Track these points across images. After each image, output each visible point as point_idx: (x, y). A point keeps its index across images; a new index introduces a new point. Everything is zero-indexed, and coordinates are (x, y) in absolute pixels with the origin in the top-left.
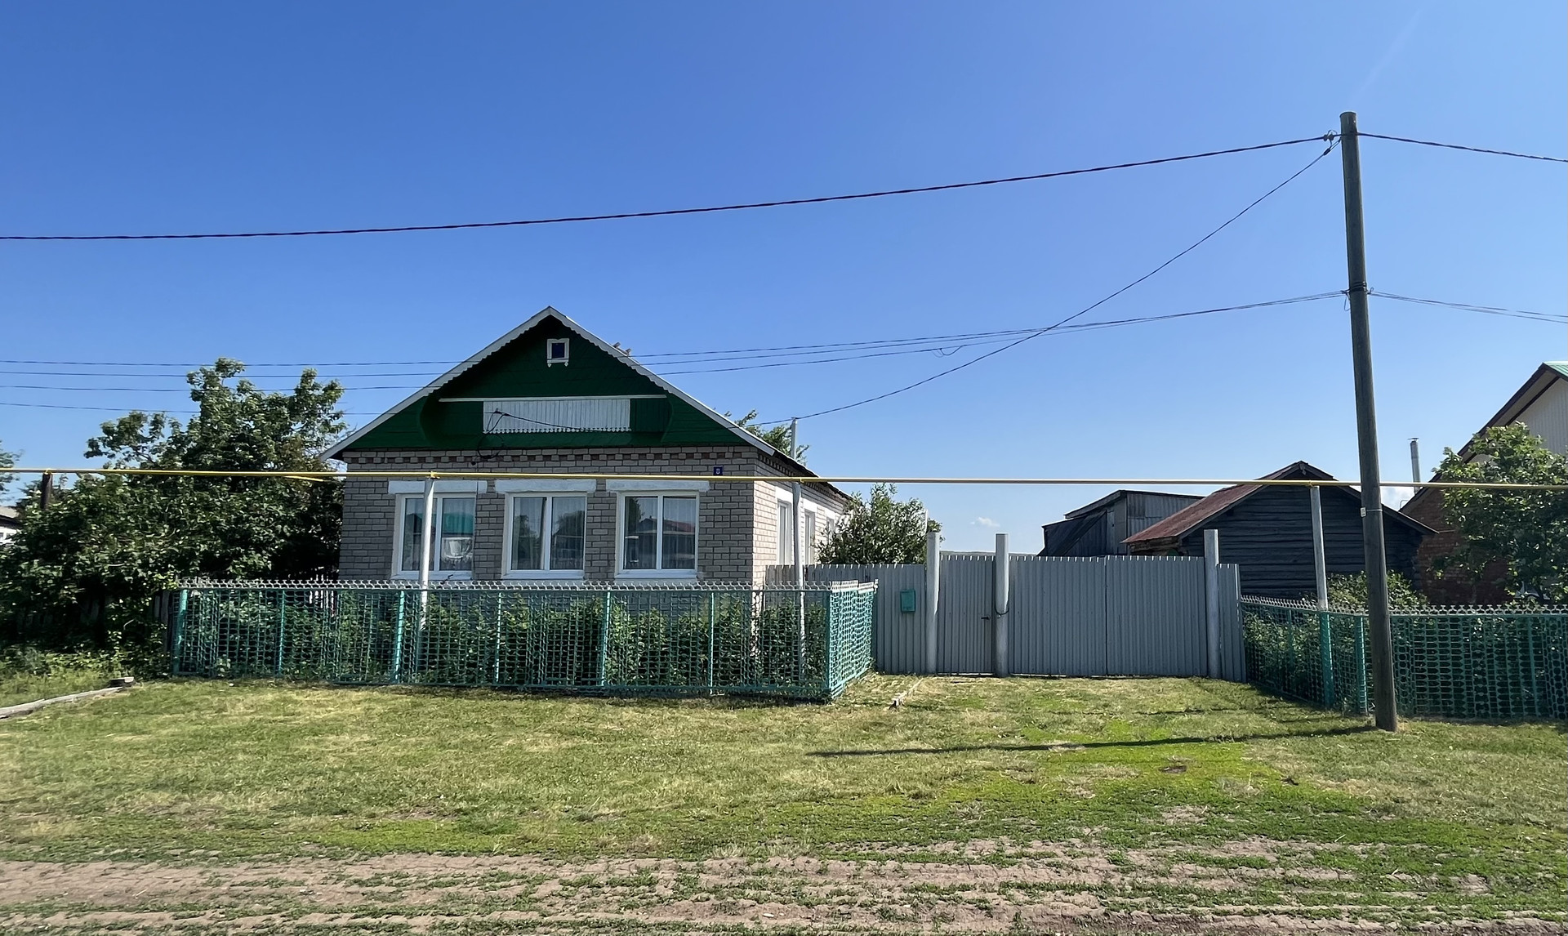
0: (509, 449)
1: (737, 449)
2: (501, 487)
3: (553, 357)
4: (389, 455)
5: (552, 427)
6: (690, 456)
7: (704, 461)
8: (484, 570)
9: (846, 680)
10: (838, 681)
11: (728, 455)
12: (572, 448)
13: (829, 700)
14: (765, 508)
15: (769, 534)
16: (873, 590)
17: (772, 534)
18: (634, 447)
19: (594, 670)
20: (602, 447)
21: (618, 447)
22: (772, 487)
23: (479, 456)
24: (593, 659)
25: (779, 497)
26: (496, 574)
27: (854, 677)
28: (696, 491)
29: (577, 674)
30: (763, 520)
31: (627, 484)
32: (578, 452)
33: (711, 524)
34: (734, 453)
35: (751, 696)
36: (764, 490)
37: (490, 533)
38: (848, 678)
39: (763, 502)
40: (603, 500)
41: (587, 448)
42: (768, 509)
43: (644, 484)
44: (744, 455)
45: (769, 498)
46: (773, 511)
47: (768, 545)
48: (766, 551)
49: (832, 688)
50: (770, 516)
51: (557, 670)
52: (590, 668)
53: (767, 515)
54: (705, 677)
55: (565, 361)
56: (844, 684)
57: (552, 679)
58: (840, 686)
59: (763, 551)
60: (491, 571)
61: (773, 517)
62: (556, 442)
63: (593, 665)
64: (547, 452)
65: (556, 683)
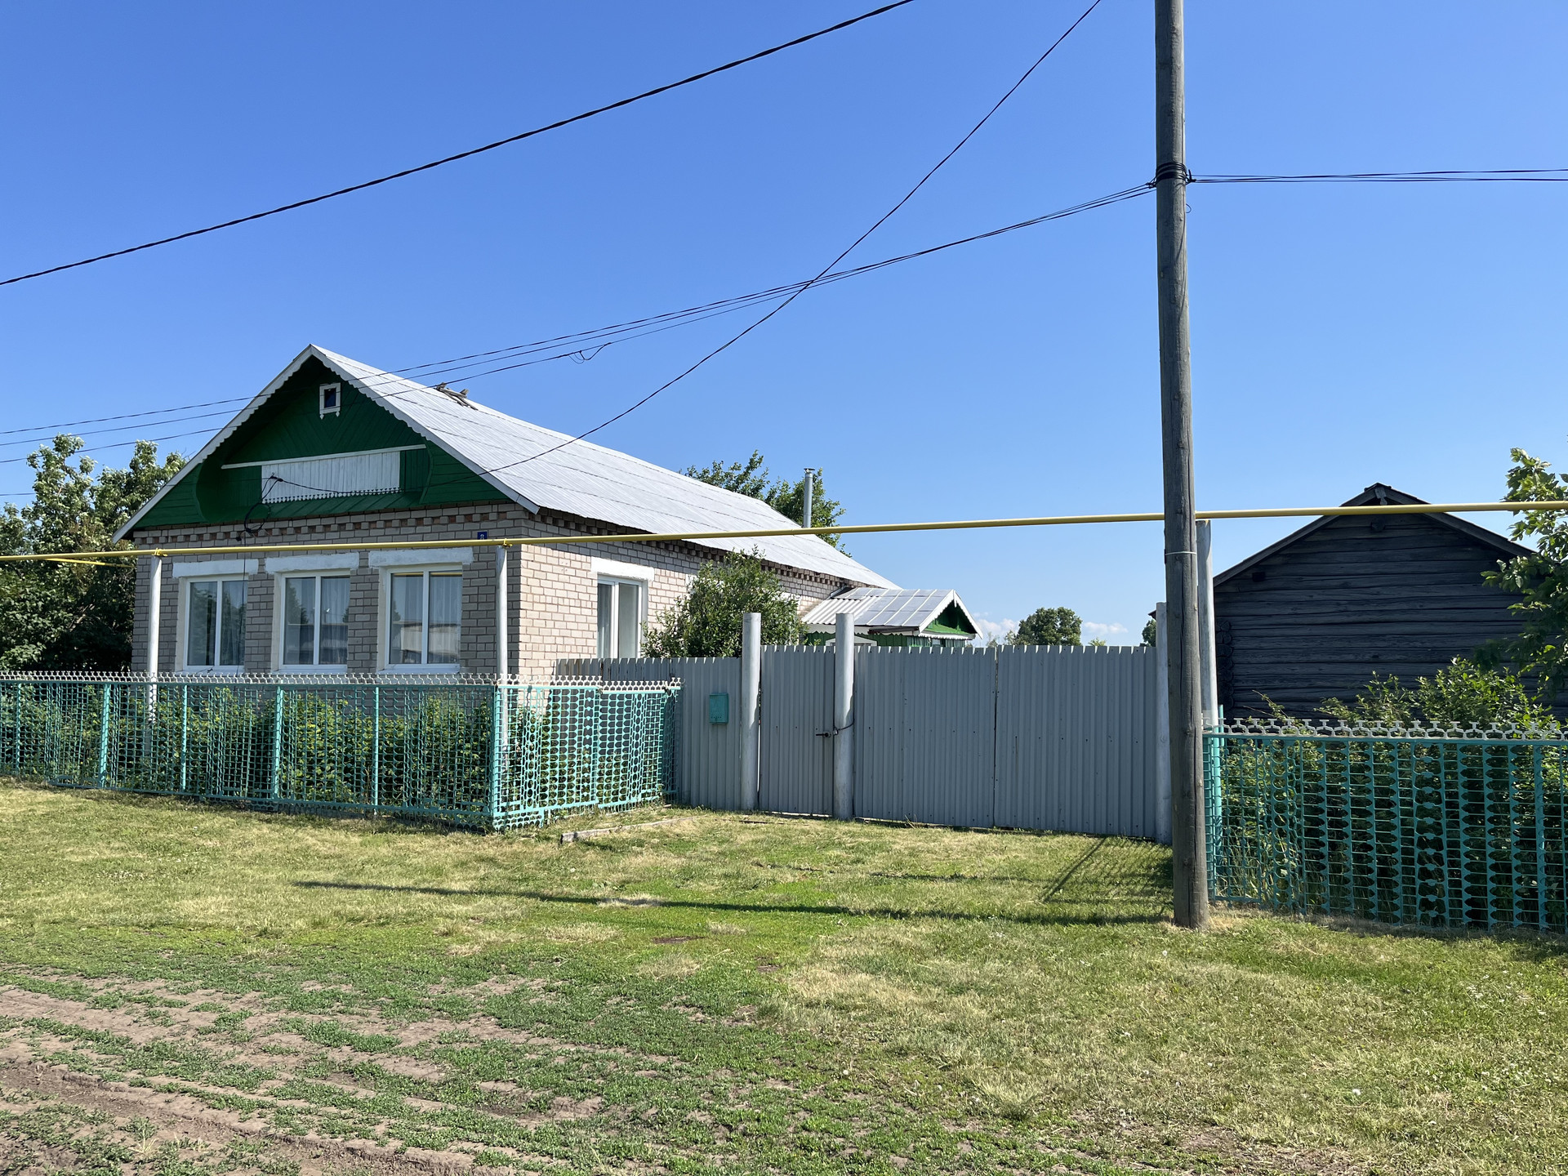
0: (278, 520)
1: (502, 508)
2: (272, 565)
3: (326, 406)
4: (172, 533)
5: (324, 493)
6: (452, 519)
7: (468, 526)
8: (254, 665)
9: (559, 807)
10: (522, 807)
11: (493, 516)
12: (335, 516)
13: (491, 830)
14: (556, 585)
15: (572, 618)
16: (663, 691)
17: (583, 619)
18: (395, 511)
19: (264, 780)
20: (364, 513)
21: (379, 512)
22: (578, 557)
23: (248, 530)
24: (265, 767)
25: (603, 571)
26: (266, 669)
27: (591, 806)
28: (459, 564)
29: (250, 784)
30: (549, 600)
31: (390, 558)
32: (340, 520)
33: (473, 606)
34: (499, 513)
35: (413, 820)
36: (555, 561)
37: (261, 620)
38: (565, 805)
39: (550, 576)
40: (365, 579)
41: (349, 514)
42: (568, 587)
43: (408, 557)
44: (509, 515)
45: (572, 572)
46: (583, 589)
47: (567, 633)
48: (560, 641)
49: (496, 814)
50: (574, 595)
51: (232, 778)
52: (261, 776)
53: (564, 594)
54: (370, 793)
55: (337, 410)
56: (546, 813)
57: (229, 788)
58: (529, 814)
59: (551, 640)
60: (261, 665)
61: (586, 597)
62: (320, 510)
63: (265, 773)
64: (311, 522)
65: (231, 793)
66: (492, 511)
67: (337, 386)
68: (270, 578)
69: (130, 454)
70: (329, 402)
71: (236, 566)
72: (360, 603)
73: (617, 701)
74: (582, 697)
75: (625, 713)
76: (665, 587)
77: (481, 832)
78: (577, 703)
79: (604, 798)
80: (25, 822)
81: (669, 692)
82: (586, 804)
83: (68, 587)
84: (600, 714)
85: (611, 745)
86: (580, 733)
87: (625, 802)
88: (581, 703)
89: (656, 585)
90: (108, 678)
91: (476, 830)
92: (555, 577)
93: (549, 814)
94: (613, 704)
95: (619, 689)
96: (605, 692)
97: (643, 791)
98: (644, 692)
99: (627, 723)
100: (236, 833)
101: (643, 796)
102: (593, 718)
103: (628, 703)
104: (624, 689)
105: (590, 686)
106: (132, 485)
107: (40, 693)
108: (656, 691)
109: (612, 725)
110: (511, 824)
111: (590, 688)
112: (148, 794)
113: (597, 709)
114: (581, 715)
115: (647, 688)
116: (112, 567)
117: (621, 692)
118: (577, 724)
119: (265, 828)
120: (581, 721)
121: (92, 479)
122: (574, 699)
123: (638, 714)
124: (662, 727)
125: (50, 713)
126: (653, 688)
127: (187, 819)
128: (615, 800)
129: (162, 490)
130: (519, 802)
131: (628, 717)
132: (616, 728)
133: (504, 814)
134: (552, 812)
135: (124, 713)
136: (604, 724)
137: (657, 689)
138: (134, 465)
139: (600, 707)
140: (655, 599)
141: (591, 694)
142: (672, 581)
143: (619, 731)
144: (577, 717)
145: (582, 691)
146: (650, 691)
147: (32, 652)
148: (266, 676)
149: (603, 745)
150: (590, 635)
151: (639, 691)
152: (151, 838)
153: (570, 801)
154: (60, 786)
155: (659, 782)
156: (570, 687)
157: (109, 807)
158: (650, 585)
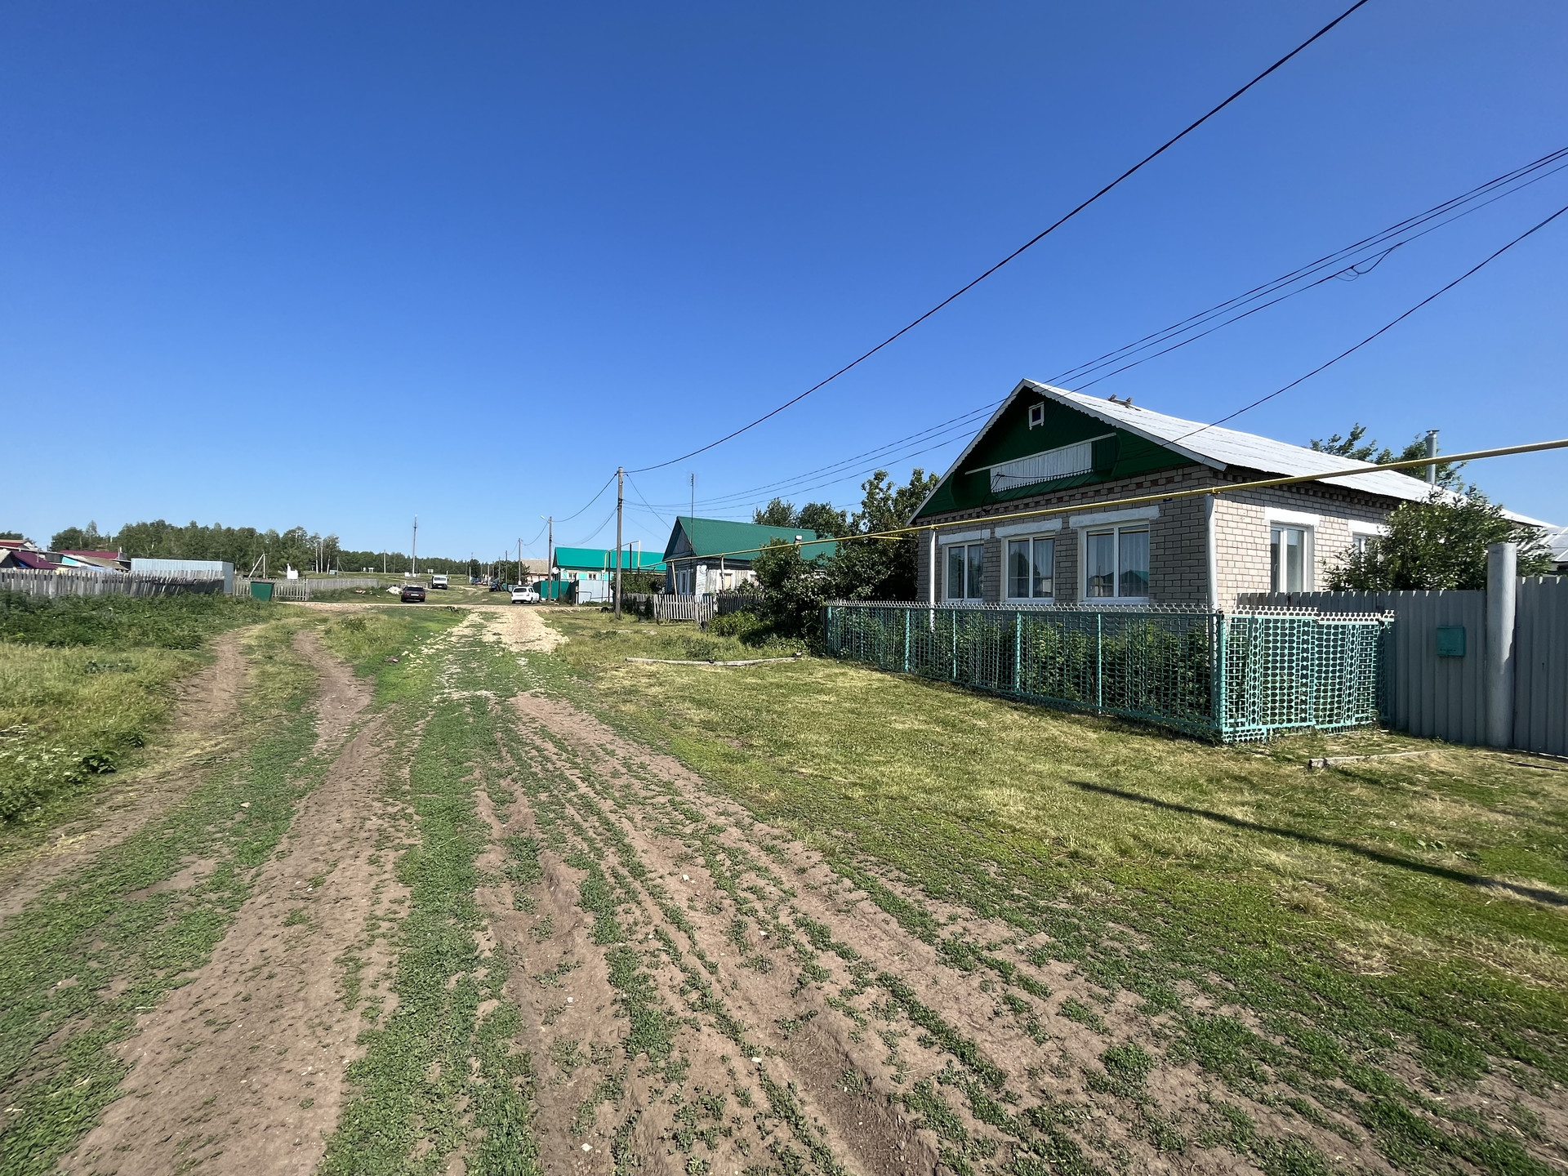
0: (1003, 502)
1: (1187, 471)
3: (1033, 421)
4: (939, 516)
5: (1034, 480)
6: (1140, 486)
7: (1154, 489)
8: (989, 598)
9: (1280, 726)
10: (1247, 724)
11: (1177, 479)
12: (1043, 494)
13: (1220, 743)
14: (1236, 531)
15: (1249, 559)
16: (1377, 623)
17: (1259, 560)
18: (1090, 485)
19: (1009, 677)
20: (1065, 490)
21: (1077, 487)
22: (1254, 507)
23: (984, 510)
24: (1010, 669)
25: (1276, 519)
26: (998, 601)
27: (1309, 726)
28: (1147, 519)
29: (999, 679)
30: (1230, 544)
31: (1086, 519)
32: (1047, 497)
33: (1161, 552)
34: (1183, 475)
35: (1135, 722)
36: (1234, 511)
37: (994, 569)
38: (1285, 725)
39: (1230, 524)
40: (1068, 537)
41: (1054, 492)
42: (1245, 533)
43: (1100, 518)
44: (1194, 476)
45: (1248, 520)
46: (1258, 535)
47: (1246, 572)
48: (1239, 578)
49: (1225, 729)
50: (1251, 540)
51: (986, 676)
52: (1007, 674)
53: (1241, 539)
54: (1095, 697)
55: (1041, 421)
56: (1268, 730)
57: (984, 681)
58: (1254, 730)
59: (1232, 577)
60: (994, 598)
61: (1260, 541)
62: (1033, 492)
63: (1010, 673)
64: (1026, 501)
65: (986, 684)
66: (1177, 475)
67: (1042, 406)
68: (999, 541)
69: (911, 477)
70: (1036, 416)
71: (975, 535)
72: (1064, 554)
73: (1333, 631)
74: (1299, 626)
75: (1340, 643)
76: (1329, 531)
77: (1210, 743)
78: (1295, 632)
79: (1320, 720)
80: (867, 693)
81: (1382, 623)
82: (1304, 724)
83: (884, 552)
84: (1316, 643)
85: (1327, 672)
86: (1298, 659)
87: (1340, 725)
88: (1299, 632)
89: (1322, 530)
90: (908, 605)
91: (1203, 740)
92: (1234, 525)
93: (1271, 732)
94: (1328, 634)
95: (1334, 620)
96: (1321, 623)
97: (1357, 716)
98: (1358, 623)
99: (1342, 652)
100: (995, 716)
101: (1357, 719)
102: (1310, 646)
103: (1343, 633)
104: (1339, 620)
105: (1307, 617)
106: (912, 494)
107: (872, 612)
108: (1369, 623)
109: (1327, 653)
110: (1238, 739)
111: (1306, 618)
112: (933, 679)
113: (1313, 638)
114: (1298, 643)
115: (1361, 620)
116: (906, 540)
117: (1336, 623)
118: (1295, 651)
119: (1016, 715)
120: (1298, 648)
121: (893, 493)
122: (1292, 628)
123: (1353, 643)
124: (1375, 657)
125: (877, 624)
126: (1366, 620)
127: (961, 700)
128: (1330, 722)
129: (929, 495)
130: (1244, 720)
131: (1342, 646)
132: (1331, 656)
133: (1232, 729)
134: (1274, 730)
135: (917, 627)
136: (1320, 652)
137: (1372, 620)
138: (912, 484)
139: (1316, 636)
140: (1320, 542)
141: (1306, 624)
142: (1336, 526)
143: (1334, 659)
144: (1295, 645)
145: (1299, 621)
146: (1364, 623)
147: (867, 590)
148: (998, 605)
149: (1319, 672)
150: (1264, 573)
151: (1353, 623)
152: (941, 714)
153: (1290, 721)
154: (883, 670)
155: (1372, 708)
156: (1288, 617)
157: (911, 686)
158: (1315, 530)
